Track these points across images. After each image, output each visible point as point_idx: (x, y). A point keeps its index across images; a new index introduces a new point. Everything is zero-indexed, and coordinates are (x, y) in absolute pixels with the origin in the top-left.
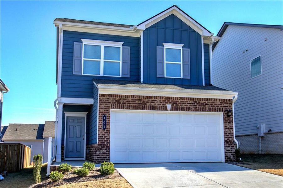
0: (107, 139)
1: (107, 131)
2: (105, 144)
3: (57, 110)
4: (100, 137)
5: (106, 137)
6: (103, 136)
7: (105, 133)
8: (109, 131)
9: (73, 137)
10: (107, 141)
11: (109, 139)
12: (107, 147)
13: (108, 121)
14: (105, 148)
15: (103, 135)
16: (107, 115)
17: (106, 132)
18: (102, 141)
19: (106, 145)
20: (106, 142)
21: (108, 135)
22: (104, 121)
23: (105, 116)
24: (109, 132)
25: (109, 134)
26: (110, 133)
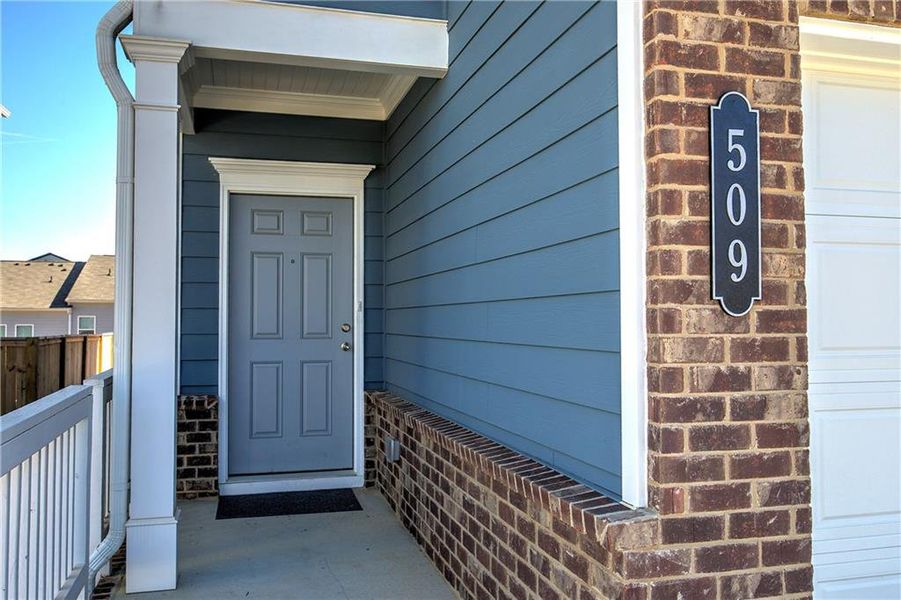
0: (770, 435)
1: (768, 321)
2: (756, 507)
3: (130, 110)
4: (688, 411)
5: (759, 408)
6: (727, 396)
7: (745, 350)
8: (798, 320)
9: (277, 335)
10: (777, 466)
11: (796, 435)
12: (776, 553)
13: (780, 181)
14: (753, 574)
15: (721, 381)
16: (759, 92)
17: (754, 334)
18: (714, 468)
19: (760, 525)
20: (757, 487)
21: (784, 379)
22: (726, 178)
23: (735, 112)
24: (792, 338)
25: (792, 360)
26: (802, 356)
